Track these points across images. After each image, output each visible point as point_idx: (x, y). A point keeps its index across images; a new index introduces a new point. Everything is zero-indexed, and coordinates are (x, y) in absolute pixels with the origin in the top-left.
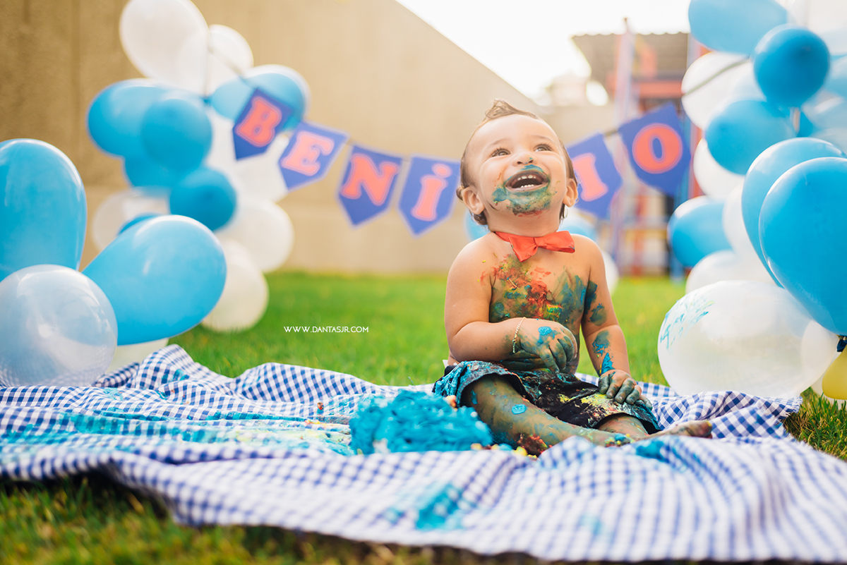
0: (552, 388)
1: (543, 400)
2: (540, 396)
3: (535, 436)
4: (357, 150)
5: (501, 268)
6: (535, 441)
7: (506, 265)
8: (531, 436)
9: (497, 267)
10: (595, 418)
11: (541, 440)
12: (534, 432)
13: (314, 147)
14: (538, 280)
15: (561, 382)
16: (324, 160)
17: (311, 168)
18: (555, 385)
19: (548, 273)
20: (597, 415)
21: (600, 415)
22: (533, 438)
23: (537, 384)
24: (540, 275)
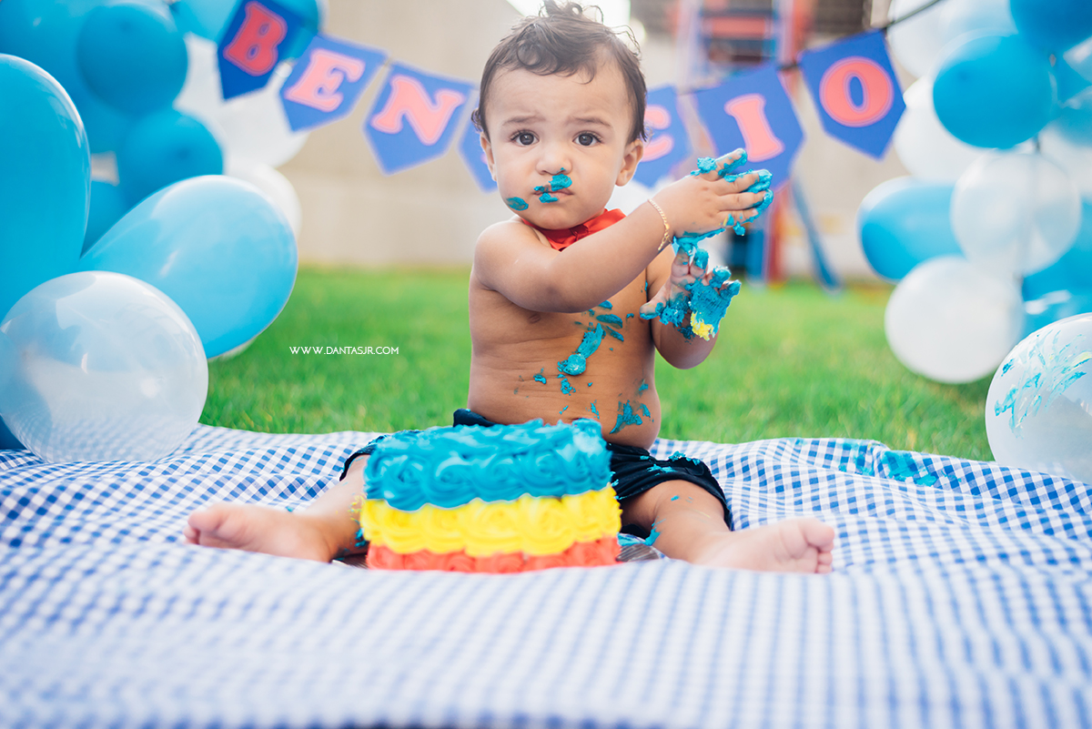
4: (399, 70)
13: (334, 69)
16: (349, 90)
17: (330, 102)
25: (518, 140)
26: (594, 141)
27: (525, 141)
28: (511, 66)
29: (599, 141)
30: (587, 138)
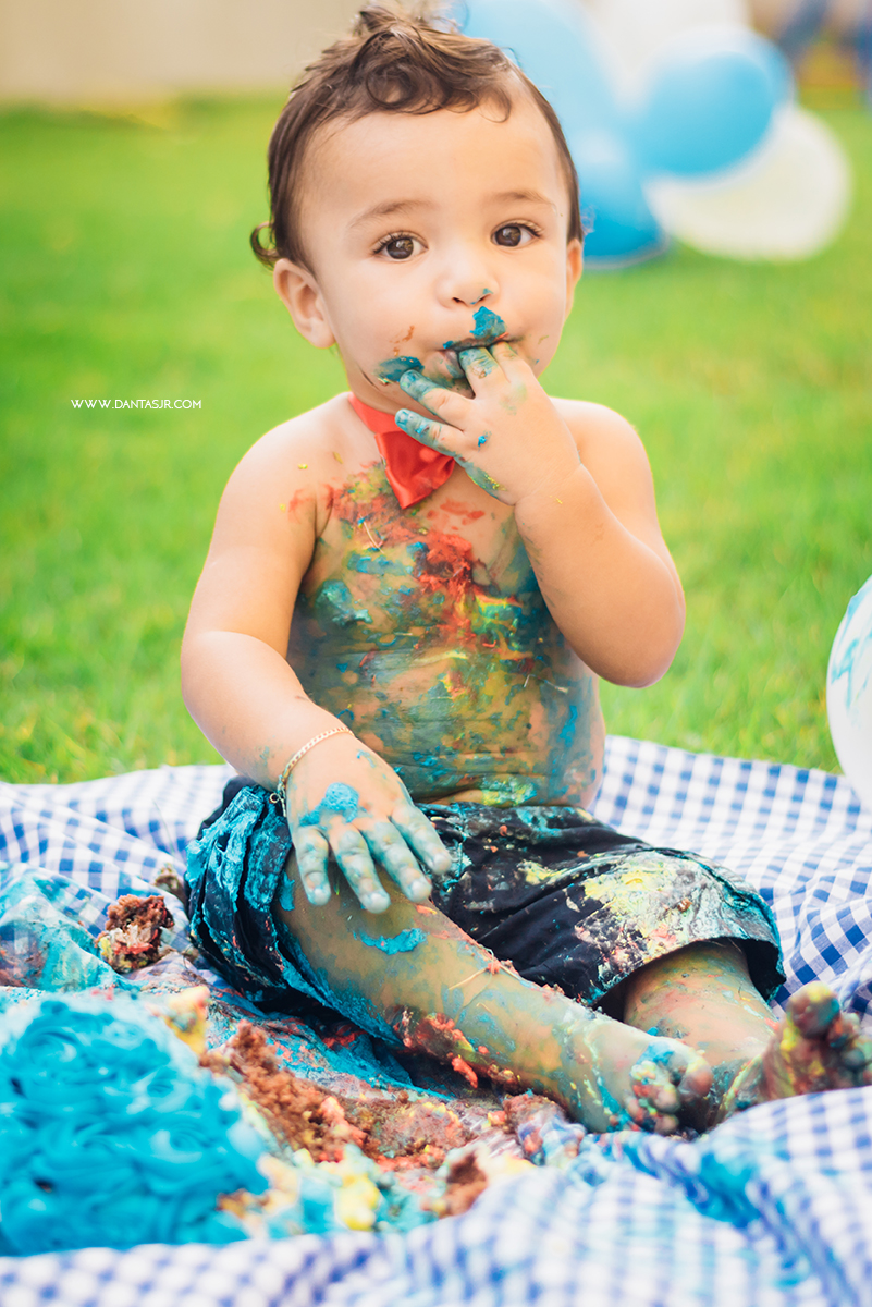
0: (500, 845)
1: (474, 883)
2: (466, 869)
3: (443, 1019)
5: (347, 490)
6: (442, 1032)
7: (364, 486)
8: (432, 1018)
9: (338, 486)
10: (616, 967)
11: (458, 1032)
12: (440, 1006)
14: (447, 531)
15: (528, 832)
18: (510, 840)
19: (476, 515)
20: (621, 957)
21: (632, 958)
22: (436, 1024)
23: (460, 839)
24: (455, 520)
25: (385, 251)
26: (525, 236)
27: (396, 253)
28: (354, 113)
29: (534, 233)
30: (507, 235)
